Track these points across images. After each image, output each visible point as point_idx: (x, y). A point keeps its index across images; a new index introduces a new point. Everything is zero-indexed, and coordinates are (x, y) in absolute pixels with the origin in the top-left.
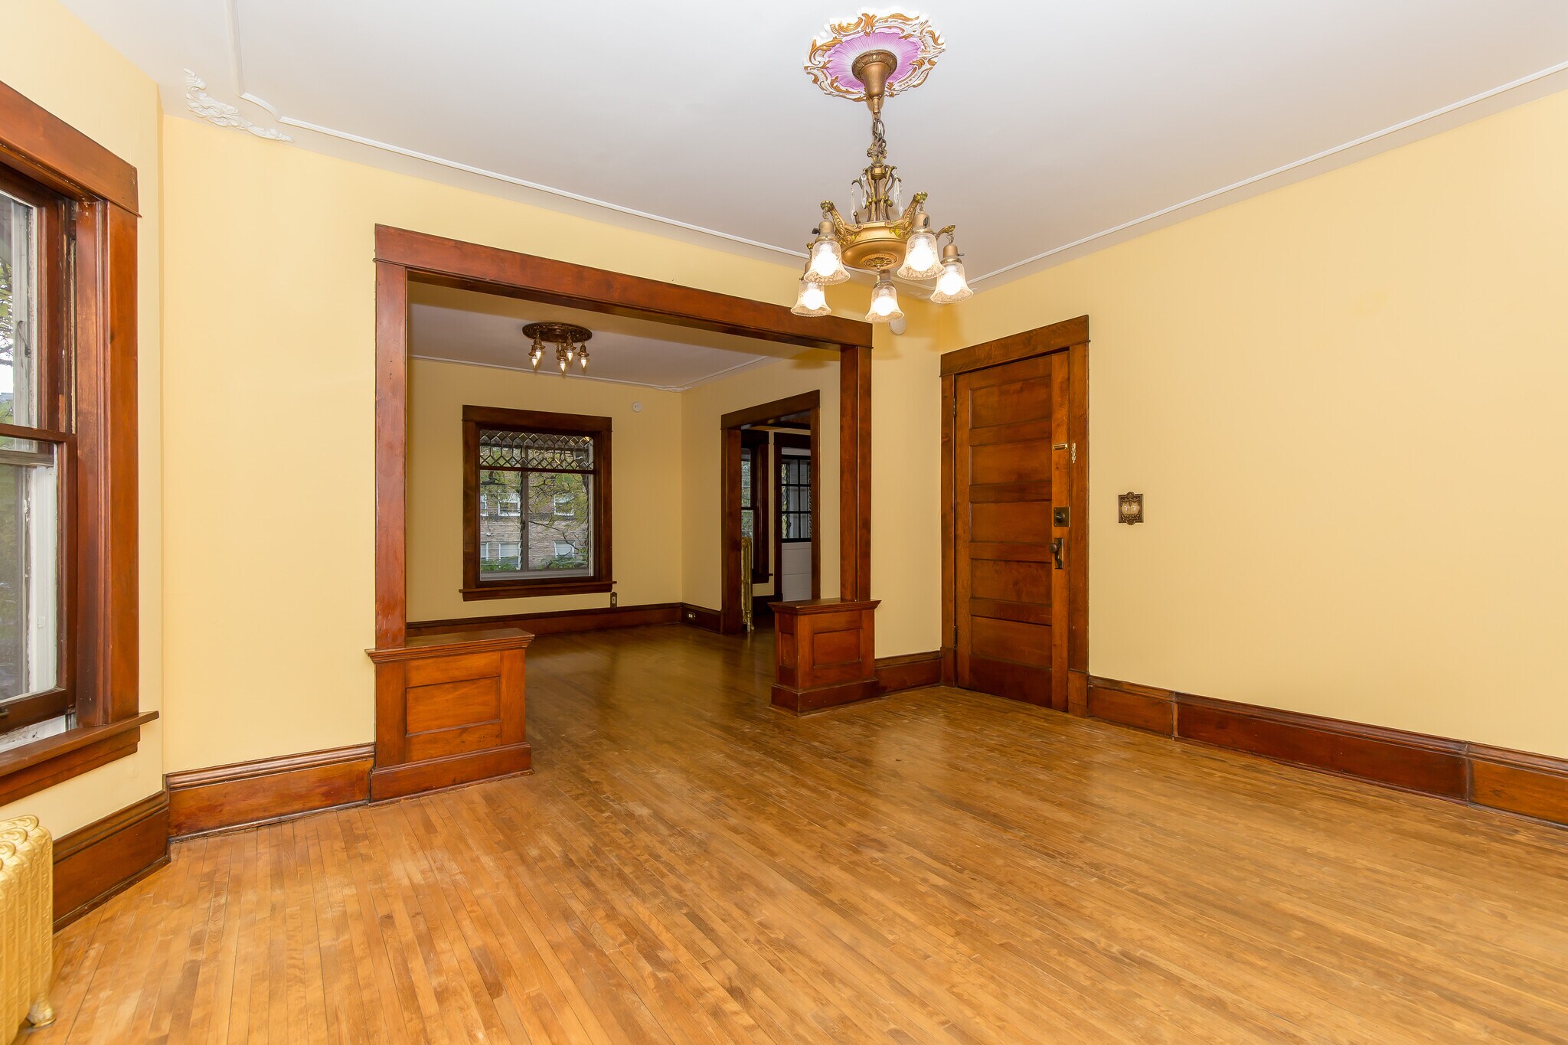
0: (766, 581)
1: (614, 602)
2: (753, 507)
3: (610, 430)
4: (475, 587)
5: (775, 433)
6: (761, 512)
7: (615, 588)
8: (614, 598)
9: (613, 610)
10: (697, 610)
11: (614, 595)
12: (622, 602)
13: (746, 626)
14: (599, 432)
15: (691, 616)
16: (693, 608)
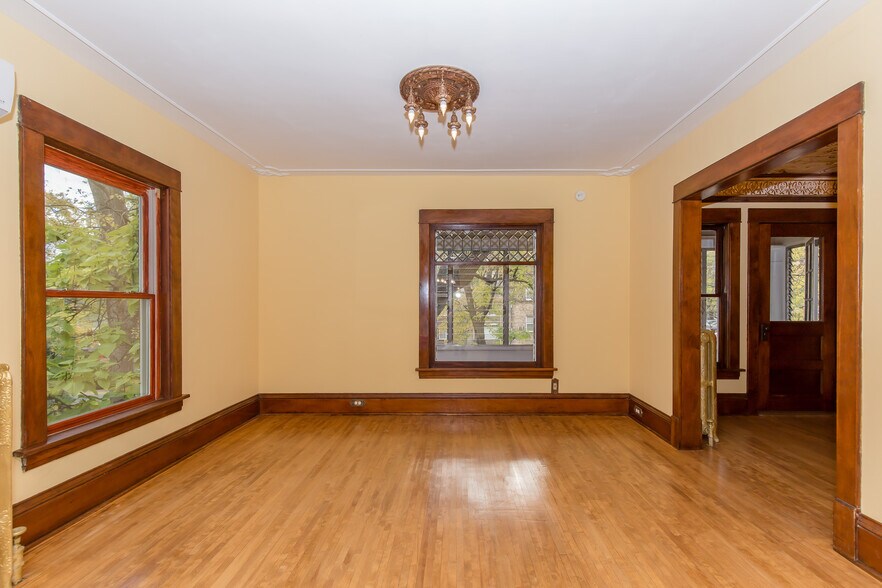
0: (736, 376)
1: (555, 388)
2: (719, 293)
3: (551, 221)
4: (429, 365)
5: (749, 210)
6: (729, 299)
7: (556, 375)
8: (555, 384)
9: (554, 396)
10: (646, 408)
11: (556, 381)
12: (564, 388)
13: (706, 437)
14: (541, 225)
15: (637, 411)
16: (640, 403)
